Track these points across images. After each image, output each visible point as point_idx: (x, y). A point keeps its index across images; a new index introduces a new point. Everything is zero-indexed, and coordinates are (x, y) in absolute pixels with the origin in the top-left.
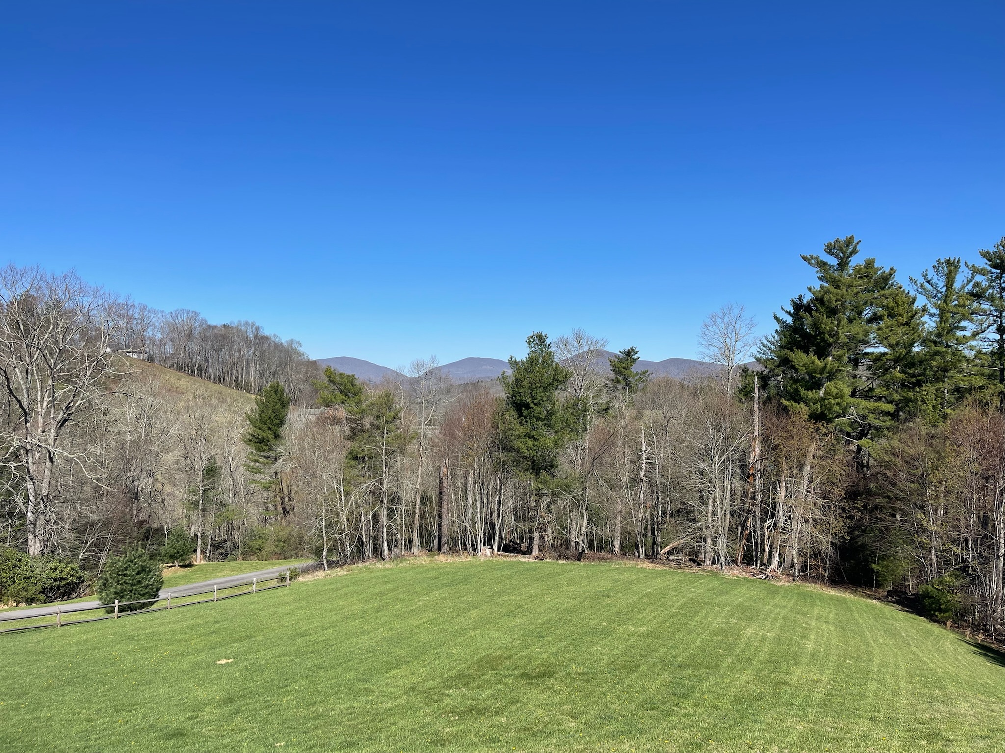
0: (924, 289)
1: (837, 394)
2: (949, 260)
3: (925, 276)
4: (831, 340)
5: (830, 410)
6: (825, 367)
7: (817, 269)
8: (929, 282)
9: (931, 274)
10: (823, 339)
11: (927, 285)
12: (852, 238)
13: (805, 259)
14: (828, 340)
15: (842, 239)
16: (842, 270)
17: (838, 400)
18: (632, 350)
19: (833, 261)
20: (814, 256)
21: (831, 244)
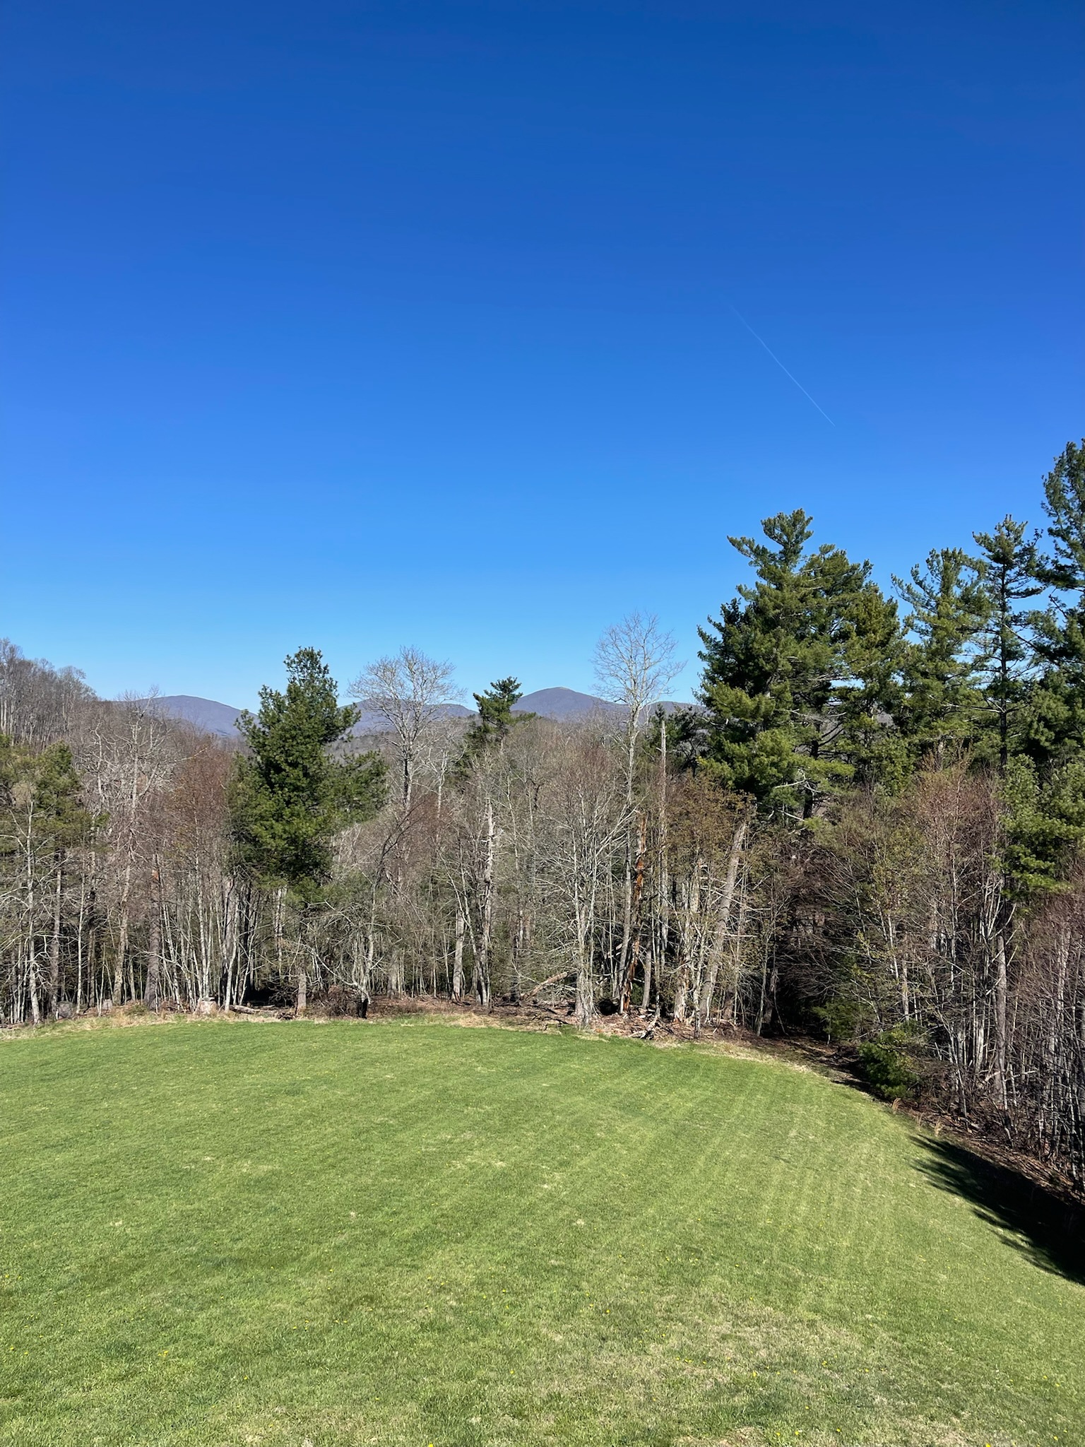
0: (913, 594)
1: (772, 749)
2: (947, 552)
3: (915, 574)
4: (768, 667)
5: (762, 773)
6: (758, 708)
7: (751, 560)
8: (920, 584)
9: (923, 572)
10: (757, 666)
11: (917, 589)
12: (800, 513)
13: (733, 542)
14: (763, 667)
15: (788, 514)
16: (787, 561)
17: (775, 759)
18: (511, 682)
19: (775, 548)
20: (747, 539)
21: (769, 520)
